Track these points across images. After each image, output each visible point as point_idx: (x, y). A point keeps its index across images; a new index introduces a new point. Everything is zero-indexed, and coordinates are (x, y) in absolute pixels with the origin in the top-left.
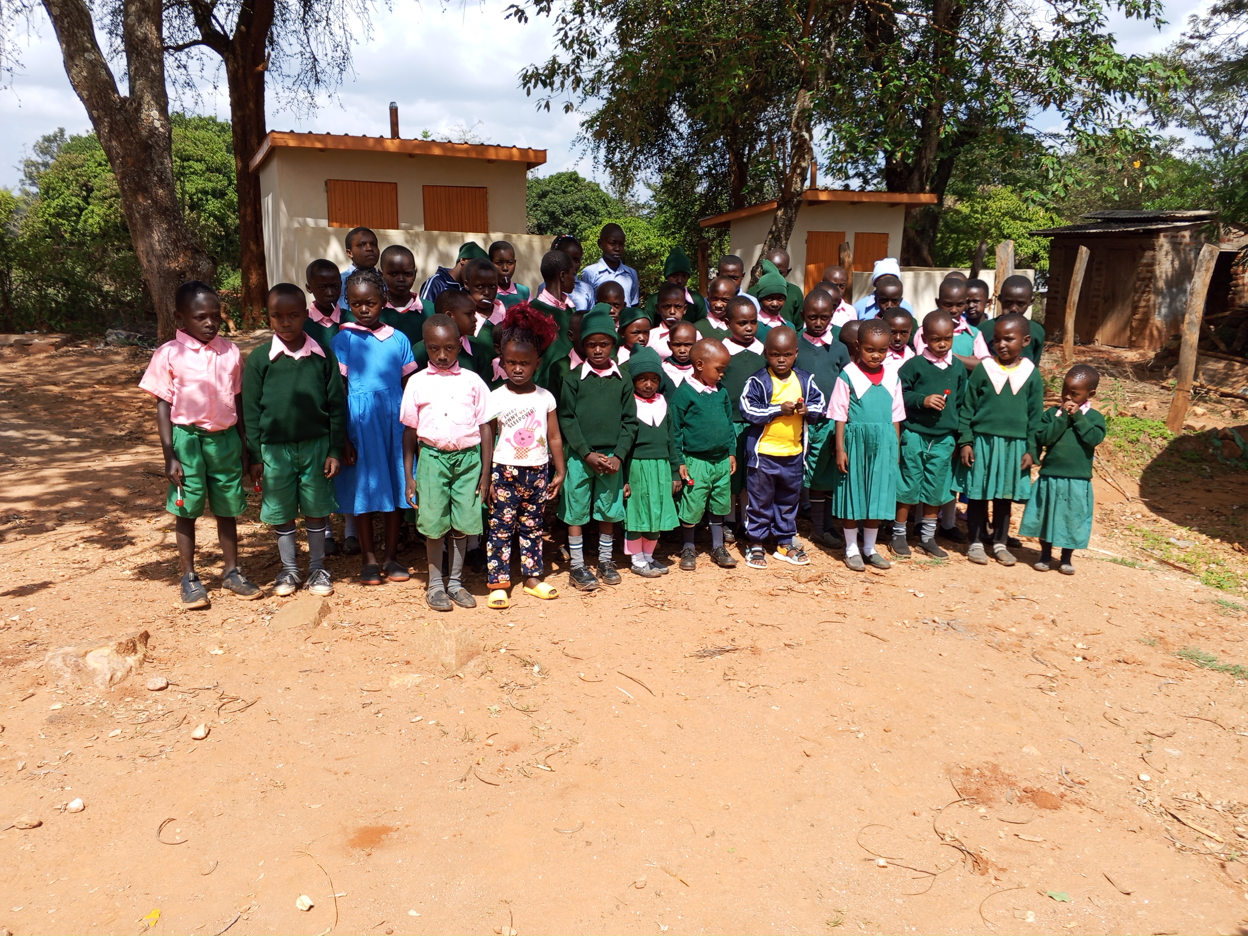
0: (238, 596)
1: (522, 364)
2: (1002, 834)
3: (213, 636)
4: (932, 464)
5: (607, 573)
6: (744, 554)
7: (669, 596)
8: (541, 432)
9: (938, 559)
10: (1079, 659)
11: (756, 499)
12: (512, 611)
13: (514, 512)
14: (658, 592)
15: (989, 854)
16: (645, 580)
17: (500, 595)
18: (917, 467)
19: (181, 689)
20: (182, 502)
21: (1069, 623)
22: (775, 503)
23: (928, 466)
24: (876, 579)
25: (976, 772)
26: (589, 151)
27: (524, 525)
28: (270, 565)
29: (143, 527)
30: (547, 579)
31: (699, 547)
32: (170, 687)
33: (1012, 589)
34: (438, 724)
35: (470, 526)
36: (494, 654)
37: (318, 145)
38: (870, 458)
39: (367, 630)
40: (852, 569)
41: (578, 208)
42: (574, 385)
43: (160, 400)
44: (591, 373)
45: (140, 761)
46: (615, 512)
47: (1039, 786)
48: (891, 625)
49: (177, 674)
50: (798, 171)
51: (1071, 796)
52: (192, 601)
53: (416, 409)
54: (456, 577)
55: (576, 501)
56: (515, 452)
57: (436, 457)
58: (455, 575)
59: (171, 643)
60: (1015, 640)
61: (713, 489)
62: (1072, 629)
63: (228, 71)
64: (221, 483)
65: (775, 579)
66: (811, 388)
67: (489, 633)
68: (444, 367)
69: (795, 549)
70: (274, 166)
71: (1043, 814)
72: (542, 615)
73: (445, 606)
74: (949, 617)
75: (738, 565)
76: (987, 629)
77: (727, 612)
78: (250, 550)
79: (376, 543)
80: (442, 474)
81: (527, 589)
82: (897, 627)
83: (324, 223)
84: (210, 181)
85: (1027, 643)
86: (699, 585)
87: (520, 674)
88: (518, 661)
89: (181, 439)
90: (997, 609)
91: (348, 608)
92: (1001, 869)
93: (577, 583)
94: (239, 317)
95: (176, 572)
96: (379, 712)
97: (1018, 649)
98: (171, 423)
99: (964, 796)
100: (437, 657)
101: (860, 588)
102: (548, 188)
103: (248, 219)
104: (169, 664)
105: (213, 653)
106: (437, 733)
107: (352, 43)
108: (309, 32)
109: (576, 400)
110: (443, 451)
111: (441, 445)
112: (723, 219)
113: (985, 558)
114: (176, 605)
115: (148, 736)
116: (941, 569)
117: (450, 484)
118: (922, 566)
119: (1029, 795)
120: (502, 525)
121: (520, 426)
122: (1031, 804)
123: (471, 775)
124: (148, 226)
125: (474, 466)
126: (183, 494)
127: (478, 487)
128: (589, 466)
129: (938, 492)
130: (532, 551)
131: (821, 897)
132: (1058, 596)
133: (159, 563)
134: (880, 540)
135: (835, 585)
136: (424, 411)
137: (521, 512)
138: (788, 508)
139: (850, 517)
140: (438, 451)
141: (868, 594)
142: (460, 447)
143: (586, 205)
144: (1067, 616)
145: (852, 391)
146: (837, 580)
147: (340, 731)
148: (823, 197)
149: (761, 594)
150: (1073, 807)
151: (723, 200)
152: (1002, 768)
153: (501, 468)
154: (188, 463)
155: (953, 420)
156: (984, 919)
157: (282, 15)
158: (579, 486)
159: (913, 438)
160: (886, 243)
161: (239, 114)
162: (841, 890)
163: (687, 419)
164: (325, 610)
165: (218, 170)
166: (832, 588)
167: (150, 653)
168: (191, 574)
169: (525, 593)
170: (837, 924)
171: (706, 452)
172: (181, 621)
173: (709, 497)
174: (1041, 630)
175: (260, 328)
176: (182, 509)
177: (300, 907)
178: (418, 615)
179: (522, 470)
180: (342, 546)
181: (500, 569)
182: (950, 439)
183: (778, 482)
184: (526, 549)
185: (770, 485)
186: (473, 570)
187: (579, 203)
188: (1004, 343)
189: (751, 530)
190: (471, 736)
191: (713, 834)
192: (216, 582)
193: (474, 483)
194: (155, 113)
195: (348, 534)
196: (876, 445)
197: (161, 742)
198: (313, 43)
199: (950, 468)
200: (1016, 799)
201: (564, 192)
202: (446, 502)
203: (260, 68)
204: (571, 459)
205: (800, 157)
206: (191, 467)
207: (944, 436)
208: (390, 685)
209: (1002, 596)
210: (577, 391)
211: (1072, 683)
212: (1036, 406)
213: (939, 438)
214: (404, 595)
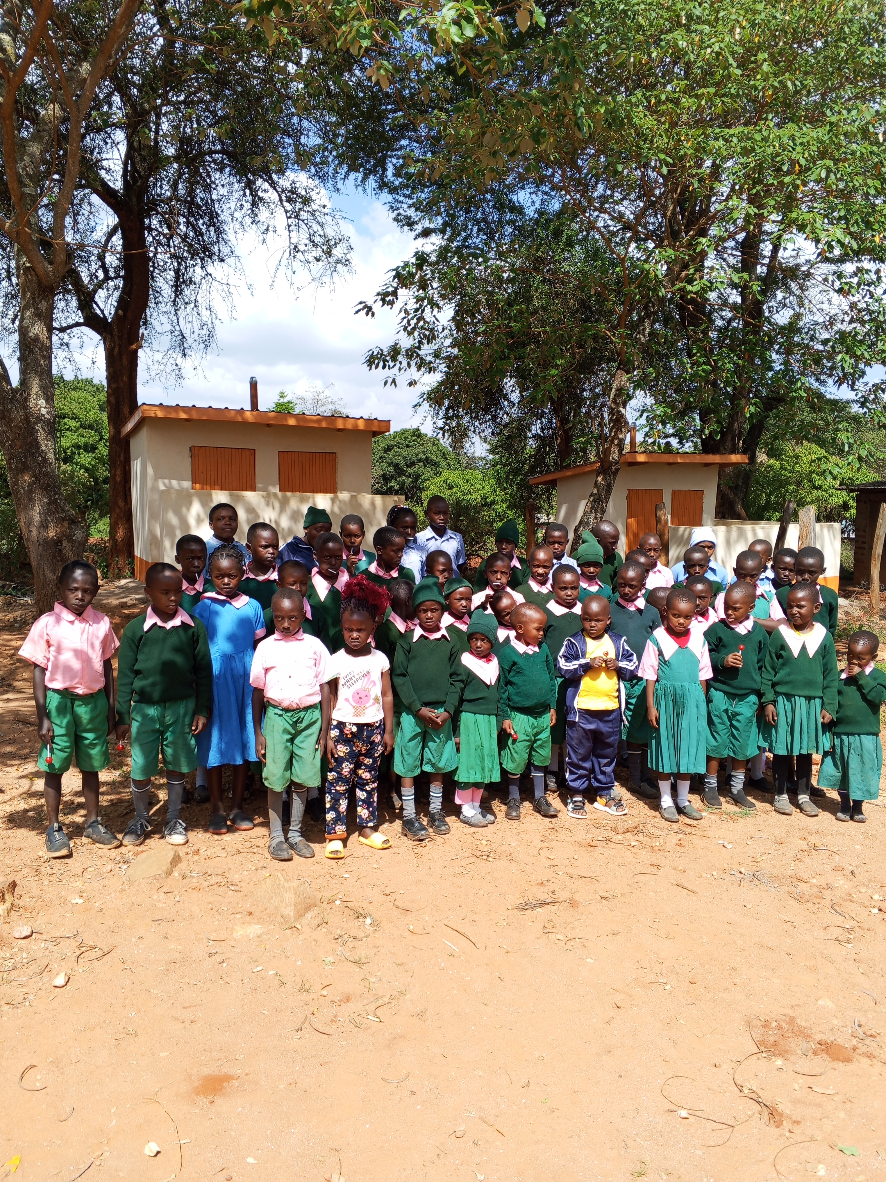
0: (98, 845)
1: (359, 630)
2: (796, 1087)
3: (74, 885)
4: (738, 721)
5: (437, 823)
6: (566, 804)
7: (495, 847)
8: (377, 690)
9: (746, 810)
10: (875, 911)
11: (575, 752)
12: (347, 861)
13: (352, 766)
14: (484, 842)
15: (784, 1106)
16: (473, 829)
17: (337, 845)
18: (723, 724)
19: (44, 937)
20: (51, 758)
21: (867, 874)
22: (595, 755)
23: (734, 722)
24: (688, 830)
25: (774, 1024)
26: (429, 418)
27: (361, 778)
28: (127, 813)
29: (12, 775)
30: (381, 828)
31: (524, 796)
32: (34, 935)
33: (814, 840)
34: (276, 975)
35: (310, 778)
36: (330, 906)
37: (183, 416)
38: (678, 715)
39: (214, 880)
40: (666, 820)
41: (420, 460)
42: (406, 647)
43: (36, 665)
44: (422, 636)
45: (6, 1008)
46: (445, 763)
47: (832, 1039)
48: (700, 877)
49: (40, 923)
50: (616, 442)
51: (862, 1049)
52: (56, 850)
53: (263, 672)
54: (296, 828)
55: (409, 754)
56: (353, 710)
57: (281, 715)
58: (295, 825)
59: (35, 892)
60: (815, 891)
61: (535, 741)
62: (870, 881)
63: (106, 349)
64: (87, 742)
65: (594, 830)
66: (624, 649)
67: (325, 884)
68: (288, 634)
69: (613, 799)
70: (144, 434)
71: (836, 1066)
72: (375, 866)
73: (285, 855)
74: (754, 868)
75: (559, 815)
76: (790, 880)
77: (549, 863)
78: (109, 797)
79: (224, 791)
80: (286, 731)
81: (361, 839)
82: (706, 878)
83: (187, 484)
84: (83, 436)
85: (827, 893)
86: (523, 835)
87: (353, 926)
88: (351, 913)
89: (53, 701)
90: (800, 860)
91: (196, 857)
92: (795, 1122)
93: (408, 833)
94: (106, 566)
95: (42, 820)
96: (223, 962)
97: (818, 900)
98: (46, 687)
99: (762, 1049)
100: (277, 908)
101: (673, 839)
102: (393, 443)
103: (118, 479)
104: (34, 913)
105: (74, 902)
106: (276, 983)
107: (217, 322)
108: (179, 313)
109: (408, 660)
110: (287, 710)
111: (285, 704)
112: (550, 477)
113: (791, 808)
114: (40, 854)
115: (14, 983)
116: (749, 820)
117: (292, 741)
118: (732, 817)
119: (823, 1047)
120: (340, 779)
121: (358, 686)
122: (825, 1056)
123: (307, 1025)
124: (31, 500)
125: (315, 722)
126: (52, 751)
127: (318, 742)
128: (420, 719)
129: (744, 747)
130: (367, 803)
131: (626, 1147)
132: (858, 847)
133: (26, 811)
134: (693, 790)
135: (651, 836)
136: (270, 673)
137: (358, 765)
138: (606, 761)
139: (661, 770)
140: (283, 710)
141: (680, 845)
142: (302, 706)
143: (427, 457)
144: (865, 867)
145: (661, 653)
146: (652, 830)
147: (187, 980)
148: (641, 458)
149: (581, 846)
150: (864, 1061)
151: (551, 459)
152: (798, 1021)
153: (341, 725)
154: (58, 722)
155: (754, 680)
156: (778, 1172)
157: (155, 298)
158: (411, 739)
159: (718, 696)
160: (701, 499)
161: (114, 386)
162: (645, 1141)
163: (512, 677)
164: (176, 860)
165: (91, 427)
166: (647, 839)
167: (17, 902)
168: (56, 825)
169: (360, 843)
170: (640, 1175)
171: (528, 708)
172: (45, 869)
173: (532, 749)
174: (841, 883)
175: (125, 578)
176: (51, 765)
177: (148, 1153)
178: (260, 865)
179: (360, 726)
180: (193, 795)
181: (337, 820)
182: (753, 698)
183: (596, 736)
184: (362, 801)
185: (588, 739)
186: (312, 819)
187: (421, 456)
188: (795, 610)
189: (572, 781)
190: (307, 987)
191: (528, 1084)
192: (77, 831)
193: (315, 738)
194: (42, 402)
195: (198, 783)
196: (684, 703)
197: (25, 990)
198: (182, 322)
199: (755, 724)
200: (811, 1051)
201: (408, 446)
202: (288, 757)
203: (134, 346)
204: (404, 715)
205: (617, 430)
206: (61, 727)
207: (746, 695)
208: (234, 935)
209: (805, 847)
210: (409, 652)
211: (868, 934)
212: (829, 667)
213: (742, 697)
214: (248, 844)
